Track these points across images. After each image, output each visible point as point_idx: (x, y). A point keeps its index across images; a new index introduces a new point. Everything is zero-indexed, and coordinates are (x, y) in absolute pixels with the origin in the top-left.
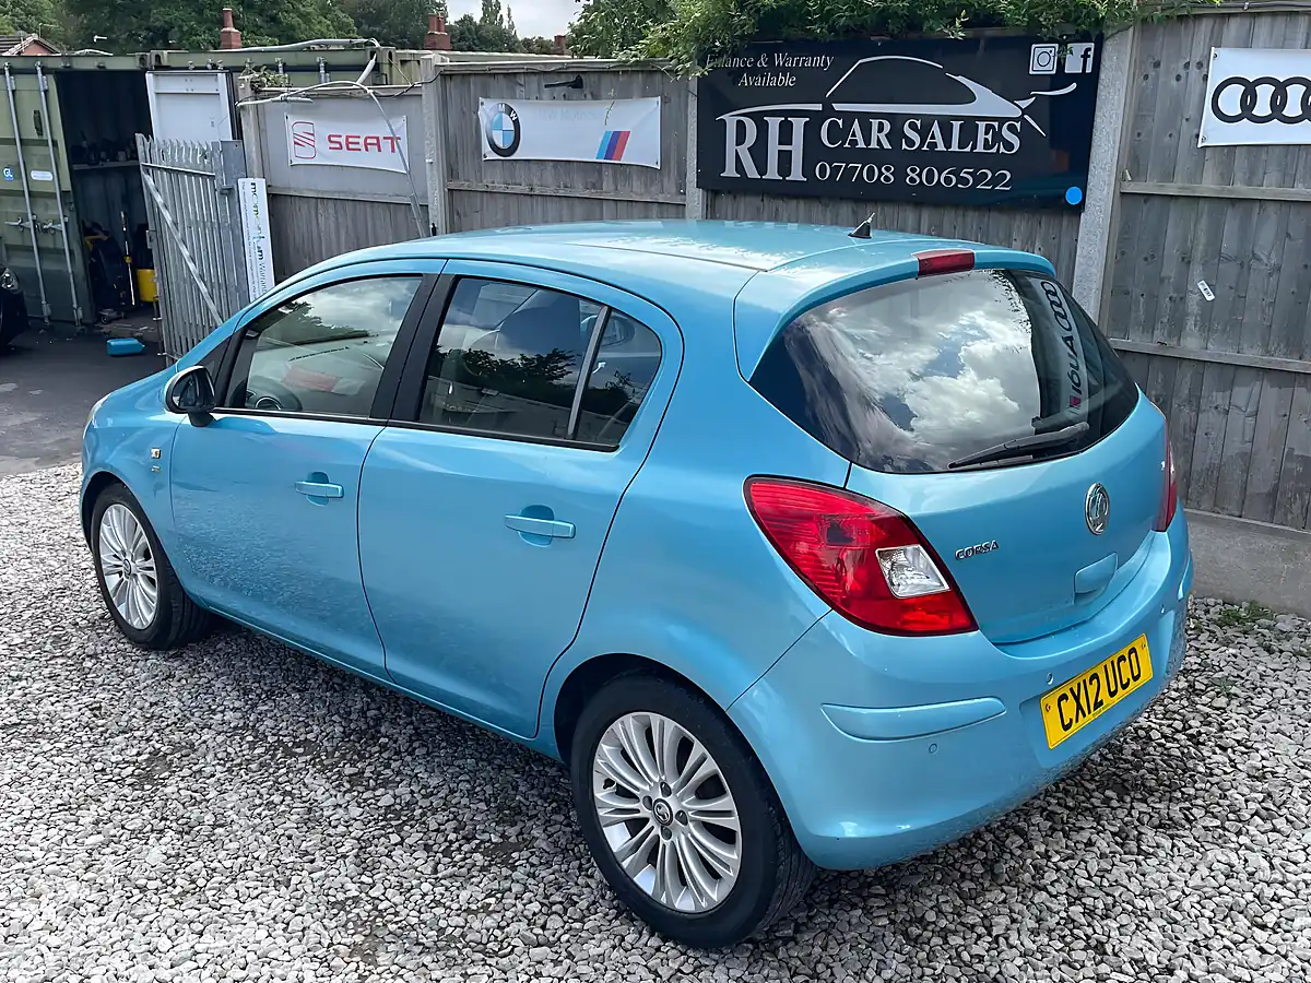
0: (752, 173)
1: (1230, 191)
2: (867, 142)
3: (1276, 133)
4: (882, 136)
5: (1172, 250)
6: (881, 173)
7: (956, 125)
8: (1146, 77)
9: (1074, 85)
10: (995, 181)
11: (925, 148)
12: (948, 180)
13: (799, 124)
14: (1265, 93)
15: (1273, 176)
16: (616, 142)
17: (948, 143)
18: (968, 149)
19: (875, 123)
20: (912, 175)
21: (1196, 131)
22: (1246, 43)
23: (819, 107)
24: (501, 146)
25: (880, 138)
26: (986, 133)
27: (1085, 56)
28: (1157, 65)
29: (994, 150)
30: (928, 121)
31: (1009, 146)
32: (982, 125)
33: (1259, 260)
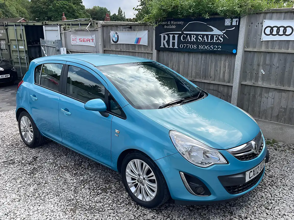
0: (167, 46)
1: (268, 50)
2: (191, 40)
3: (277, 38)
7: (210, 36)
8: (250, 26)
9: (234, 28)
10: (218, 48)
11: (203, 41)
12: (208, 48)
13: (176, 36)
14: (275, 29)
15: (277, 47)
16: (138, 40)
17: (208, 40)
18: (212, 41)
19: (192, 36)
20: (200, 47)
21: (260, 38)
22: (271, 19)
23: (181, 32)
24: (115, 41)
25: (193, 39)
26: (216, 38)
27: (237, 21)
28: (252, 23)
30: (204, 35)
31: (221, 41)
32: (215, 36)
33: (274, 65)
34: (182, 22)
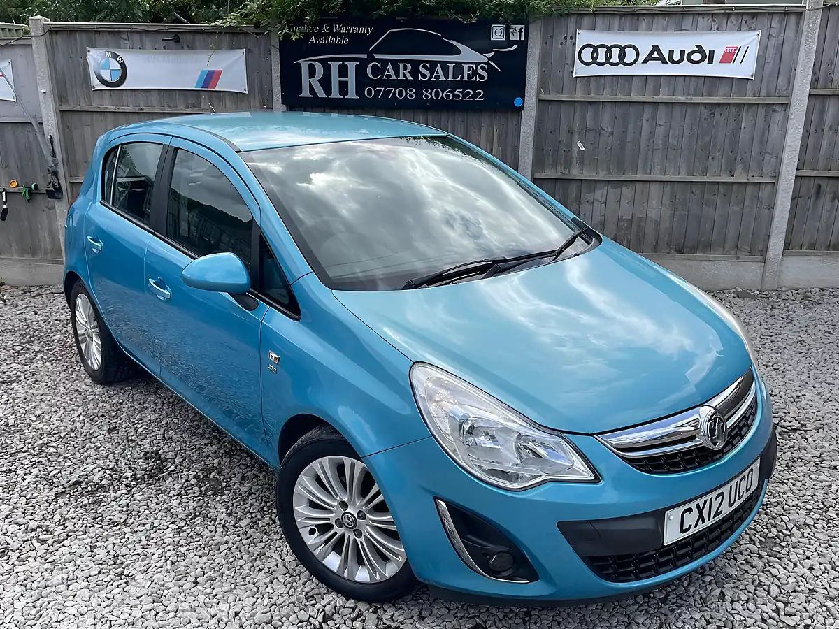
0: (321, 94)
2: (397, 75)
3: (608, 71)
4: (407, 73)
5: (564, 127)
6: (407, 93)
7: (451, 66)
8: (546, 43)
9: (515, 46)
10: (475, 96)
11: (433, 79)
12: (448, 96)
13: (352, 67)
14: (602, 51)
15: (608, 90)
16: (212, 77)
17: (446, 76)
18: (459, 79)
19: (402, 65)
20: (426, 93)
21: (571, 70)
22: (593, 28)
23: (365, 56)
24: (109, 80)
25: (405, 73)
26: (469, 71)
27: (520, 32)
28: (551, 37)
29: (473, 80)
30: (434, 64)
31: (481, 77)
32: (466, 66)
33: (604, 130)
34: (368, 29)
